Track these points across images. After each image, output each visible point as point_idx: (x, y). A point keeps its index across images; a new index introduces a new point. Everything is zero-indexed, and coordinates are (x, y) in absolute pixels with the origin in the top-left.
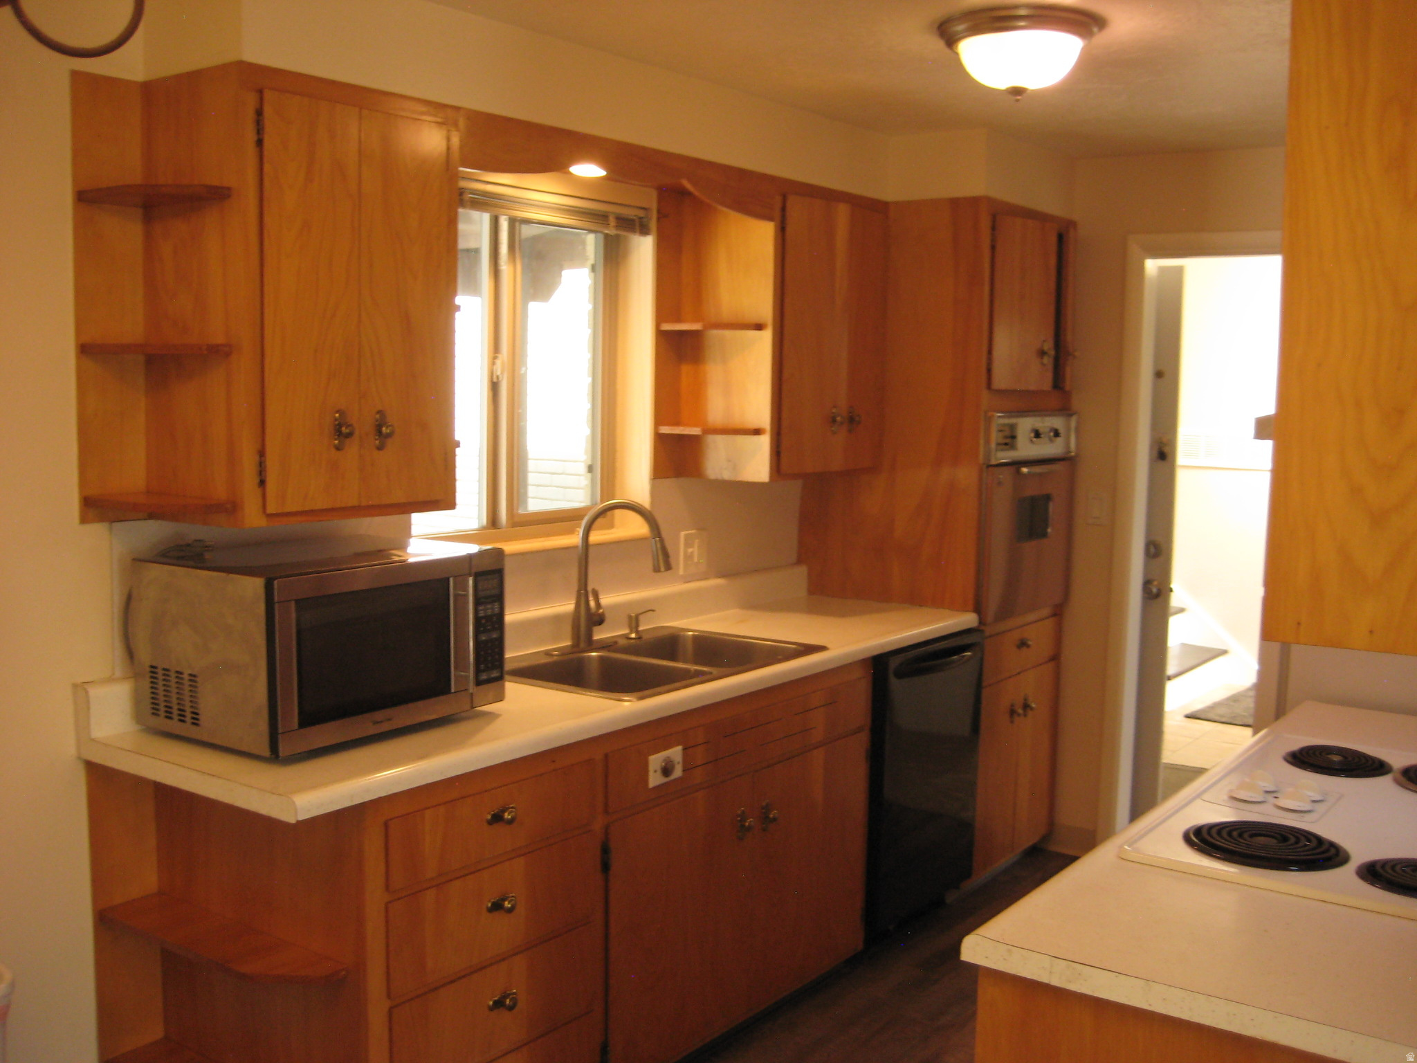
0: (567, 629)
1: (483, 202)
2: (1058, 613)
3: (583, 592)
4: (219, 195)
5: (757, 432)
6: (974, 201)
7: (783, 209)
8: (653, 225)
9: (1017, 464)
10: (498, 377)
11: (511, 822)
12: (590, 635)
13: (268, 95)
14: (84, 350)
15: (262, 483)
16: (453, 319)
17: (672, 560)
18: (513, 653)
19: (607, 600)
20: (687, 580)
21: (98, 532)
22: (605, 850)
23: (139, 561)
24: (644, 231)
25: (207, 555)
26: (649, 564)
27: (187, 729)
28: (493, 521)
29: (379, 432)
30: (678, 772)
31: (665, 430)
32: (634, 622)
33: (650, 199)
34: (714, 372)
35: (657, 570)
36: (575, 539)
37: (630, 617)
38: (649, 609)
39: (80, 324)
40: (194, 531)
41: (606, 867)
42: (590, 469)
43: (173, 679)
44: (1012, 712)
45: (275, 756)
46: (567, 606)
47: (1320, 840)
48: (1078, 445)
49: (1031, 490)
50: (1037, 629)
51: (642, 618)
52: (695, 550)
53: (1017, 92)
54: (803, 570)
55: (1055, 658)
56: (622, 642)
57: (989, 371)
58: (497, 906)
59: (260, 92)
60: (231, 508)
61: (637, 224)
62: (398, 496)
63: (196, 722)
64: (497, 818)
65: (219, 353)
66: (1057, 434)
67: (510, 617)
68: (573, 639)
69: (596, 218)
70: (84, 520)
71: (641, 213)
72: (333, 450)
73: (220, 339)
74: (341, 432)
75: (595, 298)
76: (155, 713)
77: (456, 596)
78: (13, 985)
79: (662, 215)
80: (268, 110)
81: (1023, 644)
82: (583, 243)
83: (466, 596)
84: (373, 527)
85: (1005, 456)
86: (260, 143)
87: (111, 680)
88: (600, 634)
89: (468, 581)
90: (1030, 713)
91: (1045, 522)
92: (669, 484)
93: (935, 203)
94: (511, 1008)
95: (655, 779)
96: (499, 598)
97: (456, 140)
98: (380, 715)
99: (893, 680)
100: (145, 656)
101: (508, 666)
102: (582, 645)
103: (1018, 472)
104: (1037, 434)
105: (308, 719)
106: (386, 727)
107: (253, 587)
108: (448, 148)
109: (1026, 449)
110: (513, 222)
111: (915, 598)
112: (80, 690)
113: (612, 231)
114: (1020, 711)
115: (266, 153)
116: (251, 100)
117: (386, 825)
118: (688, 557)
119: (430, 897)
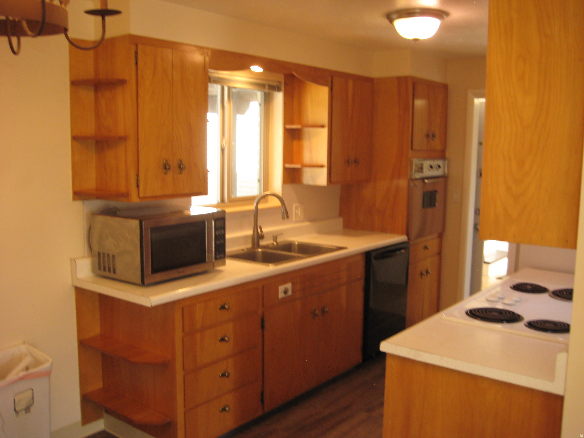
0: (250, 241)
1: (218, 81)
2: (441, 236)
3: (256, 227)
4: (122, 82)
5: (322, 166)
6: (406, 78)
7: (332, 82)
8: (283, 88)
9: (423, 179)
10: (224, 147)
11: (227, 309)
12: (258, 242)
13: (140, 46)
14: (74, 138)
15: (138, 186)
16: (207, 125)
17: (289, 215)
18: (229, 249)
19: (265, 230)
20: (296, 222)
21: (79, 204)
22: (263, 321)
23: (94, 214)
24: (279, 90)
25: (118, 213)
26: (280, 216)
27: (112, 275)
28: (222, 200)
29: (180, 167)
30: (290, 293)
31: (287, 166)
32: (275, 238)
33: (281, 78)
34: (306, 144)
35: (283, 218)
36: (253, 207)
37: (274, 237)
38: (281, 233)
39: (73, 129)
40: (113, 204)
41: (263, 327)
42: (259, 181)
43: (106, 256)
44: (422, 274)
45: (143, 283)
46: (250, 232)
47: (513, 313)
48: (448, 172)
49: (430, 188)
50: (432, 242)
51: (278, 237)
52: (299, 212)
53: (416, 40)
54: (341, 219)
55: (440, 254)
56: (271, 246)
57: (412, 143)
58: (223, 340)
59: (137, 46)
60: (126, 195)
61: (276, 88)
62: (187, 191)
63: (114, 272)
64: (223, 307)
65: (123, 139)
66: (439, 167)
67: (228, 236)
68: (252, 244)
69: (260, 86)
70: (74, 199)
71: (278, 84)
72: (163, 174)
73: (122, 134)
74: (166, 167)
75: (261, 117)
76: (100, 268)
77: (208, 227)
78: (52, 363)
79: (286, 84)
80: (139, 52)
81: (426, 248)
82: (256, 95)
83: (212, 228)
84: (177, 202)
85: (418, 176)
86: (137, 63)
87: (84, 257)
88: (262, 243)
89: (212, 222)
90: (429, 275)
91: (435, 201)
92: (289, 186)
93: (391, 79)
94: (228, 377)
95: (281, 295)
96: (224, 228)
97: (207, 59)
98: (180, 270)
99: (373, 261)
100: (96, 249)
101: (227, 254)
102: (256, 246)
103: (424, 182)
104: (431, 167)
105: (155, 271)
106: (182, 274)
107: (135, 224)
108: (205, 63)
109: (427, 172)
110: (229, 88)
111: (384, 230)
112: (73, 261)
113: (267, 91)
114: (425, 274)
115: (139, 67)
116: (133, 48)
117: (183, 309)
118: (296, 214)
119: (198, 335)
